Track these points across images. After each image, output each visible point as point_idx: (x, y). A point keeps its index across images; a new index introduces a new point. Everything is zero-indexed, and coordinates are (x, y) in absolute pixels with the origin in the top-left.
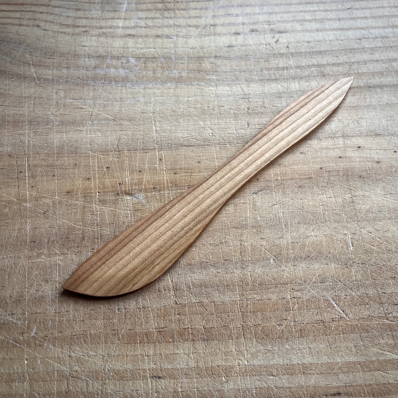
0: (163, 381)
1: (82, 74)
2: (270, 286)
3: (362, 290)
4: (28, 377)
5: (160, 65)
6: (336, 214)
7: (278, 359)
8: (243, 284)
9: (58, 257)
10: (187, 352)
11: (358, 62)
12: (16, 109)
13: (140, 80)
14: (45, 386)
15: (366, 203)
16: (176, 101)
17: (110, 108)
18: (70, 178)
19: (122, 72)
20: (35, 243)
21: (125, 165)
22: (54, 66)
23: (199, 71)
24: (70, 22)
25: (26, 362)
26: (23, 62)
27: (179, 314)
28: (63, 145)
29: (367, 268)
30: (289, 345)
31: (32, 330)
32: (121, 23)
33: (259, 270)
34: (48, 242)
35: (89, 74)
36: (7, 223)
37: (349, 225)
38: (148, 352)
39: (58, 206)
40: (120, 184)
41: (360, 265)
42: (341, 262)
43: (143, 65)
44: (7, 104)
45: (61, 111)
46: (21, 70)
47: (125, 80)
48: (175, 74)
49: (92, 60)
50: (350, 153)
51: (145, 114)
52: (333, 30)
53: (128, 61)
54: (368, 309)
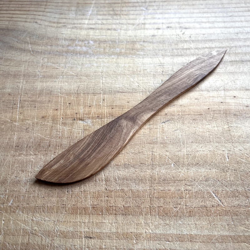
0: (93, 240)
1: (60, 49)
2: (170, 182)
3: (234, 187)
4: (3, 232)
5: (108, 45)
6: (218, 138)
7: (173, 230)
8: (152, 179)
9: (32, 157)
10: (110, 222)
11: (236, 47)
12: (17, 68)
13: (95, 54)
14: (13, 238)
15: (238, 132)
16: (117, 66)
17: (75, 69)
18: (45, 109)
19: (84, 49)
20: (18, 147)
21: (81, 102)
22: (43, 45)
23: (133, 49)
24: (56, 20)
25: (3, 222)
26: (25, 42)
27: (107, 197)
28: (43, 89)
29: (238, 173)
30: (181, 221)
31: (9, 202)
32: (86, 22)
33: (163, 171)
34: (27, 147)
35: (64, 49)
36: (2, 134)
37: (226, 145)
38: (84, 220)
39: (35, 125)
40: (76, 113)
41: (233, 171)
42: (220, 168)
43: (98, 45)
44: (12, 65)
45: (44, 70)
46: (23, 46)
47: (86, 53)
48: (117, 50)
49: (67, 42)
50: (228, 100)
51: (96, 73)
52: (220, 28)
53: (89, 43)
54: (238, 200)
